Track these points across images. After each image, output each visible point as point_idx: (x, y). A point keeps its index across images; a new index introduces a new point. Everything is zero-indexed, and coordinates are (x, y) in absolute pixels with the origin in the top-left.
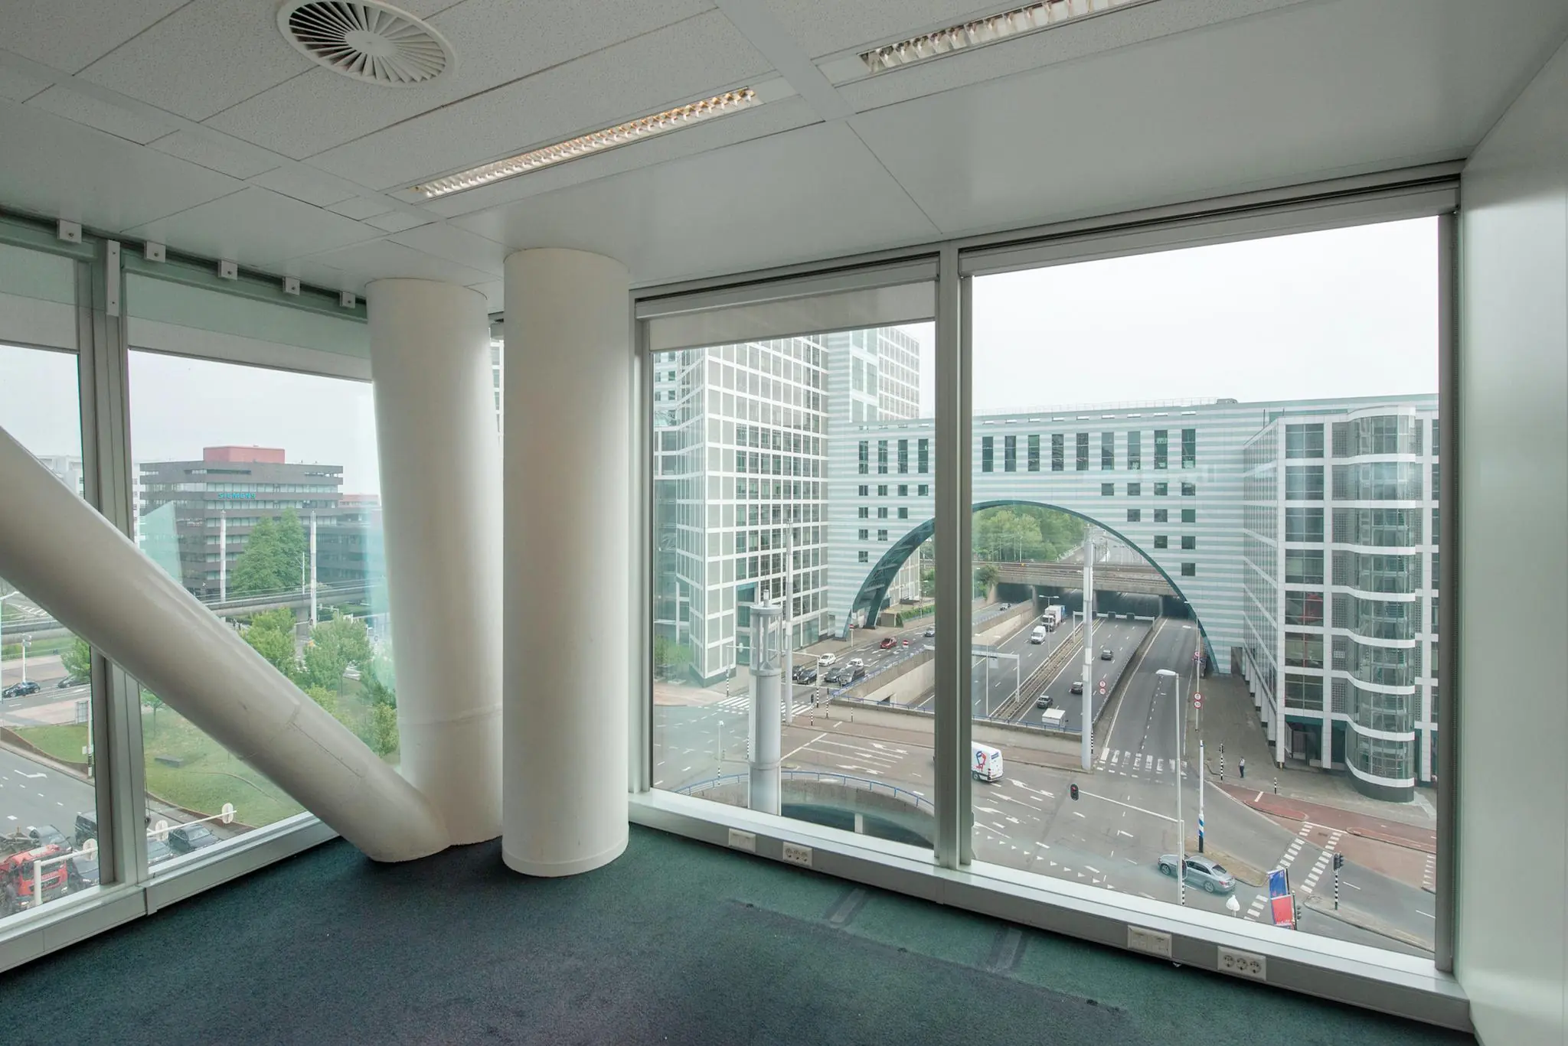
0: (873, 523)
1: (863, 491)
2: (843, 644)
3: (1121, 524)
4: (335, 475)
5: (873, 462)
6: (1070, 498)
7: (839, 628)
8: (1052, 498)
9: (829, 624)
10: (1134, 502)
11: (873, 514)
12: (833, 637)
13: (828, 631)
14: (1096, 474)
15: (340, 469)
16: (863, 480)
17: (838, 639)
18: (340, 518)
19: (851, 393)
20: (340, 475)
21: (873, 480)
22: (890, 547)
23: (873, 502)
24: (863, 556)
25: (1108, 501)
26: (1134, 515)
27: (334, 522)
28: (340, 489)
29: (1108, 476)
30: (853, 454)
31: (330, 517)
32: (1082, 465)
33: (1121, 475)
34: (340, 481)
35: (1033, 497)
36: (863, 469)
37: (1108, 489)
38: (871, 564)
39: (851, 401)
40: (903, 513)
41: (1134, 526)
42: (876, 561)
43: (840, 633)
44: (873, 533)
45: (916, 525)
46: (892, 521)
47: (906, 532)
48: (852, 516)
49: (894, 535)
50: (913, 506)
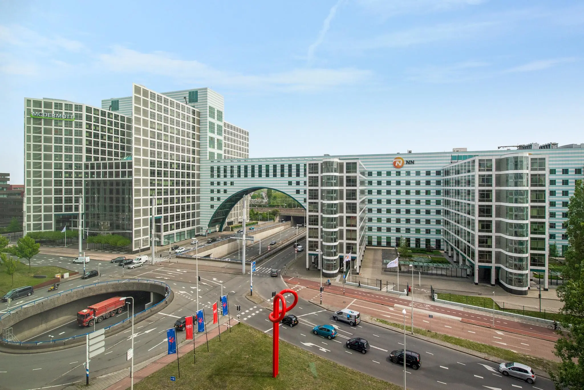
0: (215, 195)
1: (212, 184)
2: (204, 238)
3: (294, 195)
4: (6, 177)
5: (215, 173)
6: (278, 186)
7: (204, 232)
8: (273, 186)
9: (201, 231)
10: (298, 188)
11: (216, 192)
12: (202, 235)
13: (200, 233)
14: (286, 178)
15: (8, 175)
16: (212, 180)
17: (204, 236)
18: (8, 195)
19: (208, 149)
20: (8, 177)
21: (216, 180)
22: (221, 203)
23: (215, 187)
24: (212, 207)
25: (290, 187)
26: (298, 192)
27: (5, 196)
28: (8, 183)
29: (290, 179)
30: (209, 171)
31: (3, 194)
32: (282, 175)
33: (294, 179)
34: (9, 179)
35: (268, 186)
36: (212, 176)
37: (290, 183)
38: (215, 209)
39: (208, 152)
40: (225, 191)
41: (298, 195)
42: (217, 208)
43: (204, 234)
44: (215, 198)
45: (230, 195)
46: (222, 194)
47: (226, 198)
48: (208, 193)
49: (223, 199)
50: (229, 189)
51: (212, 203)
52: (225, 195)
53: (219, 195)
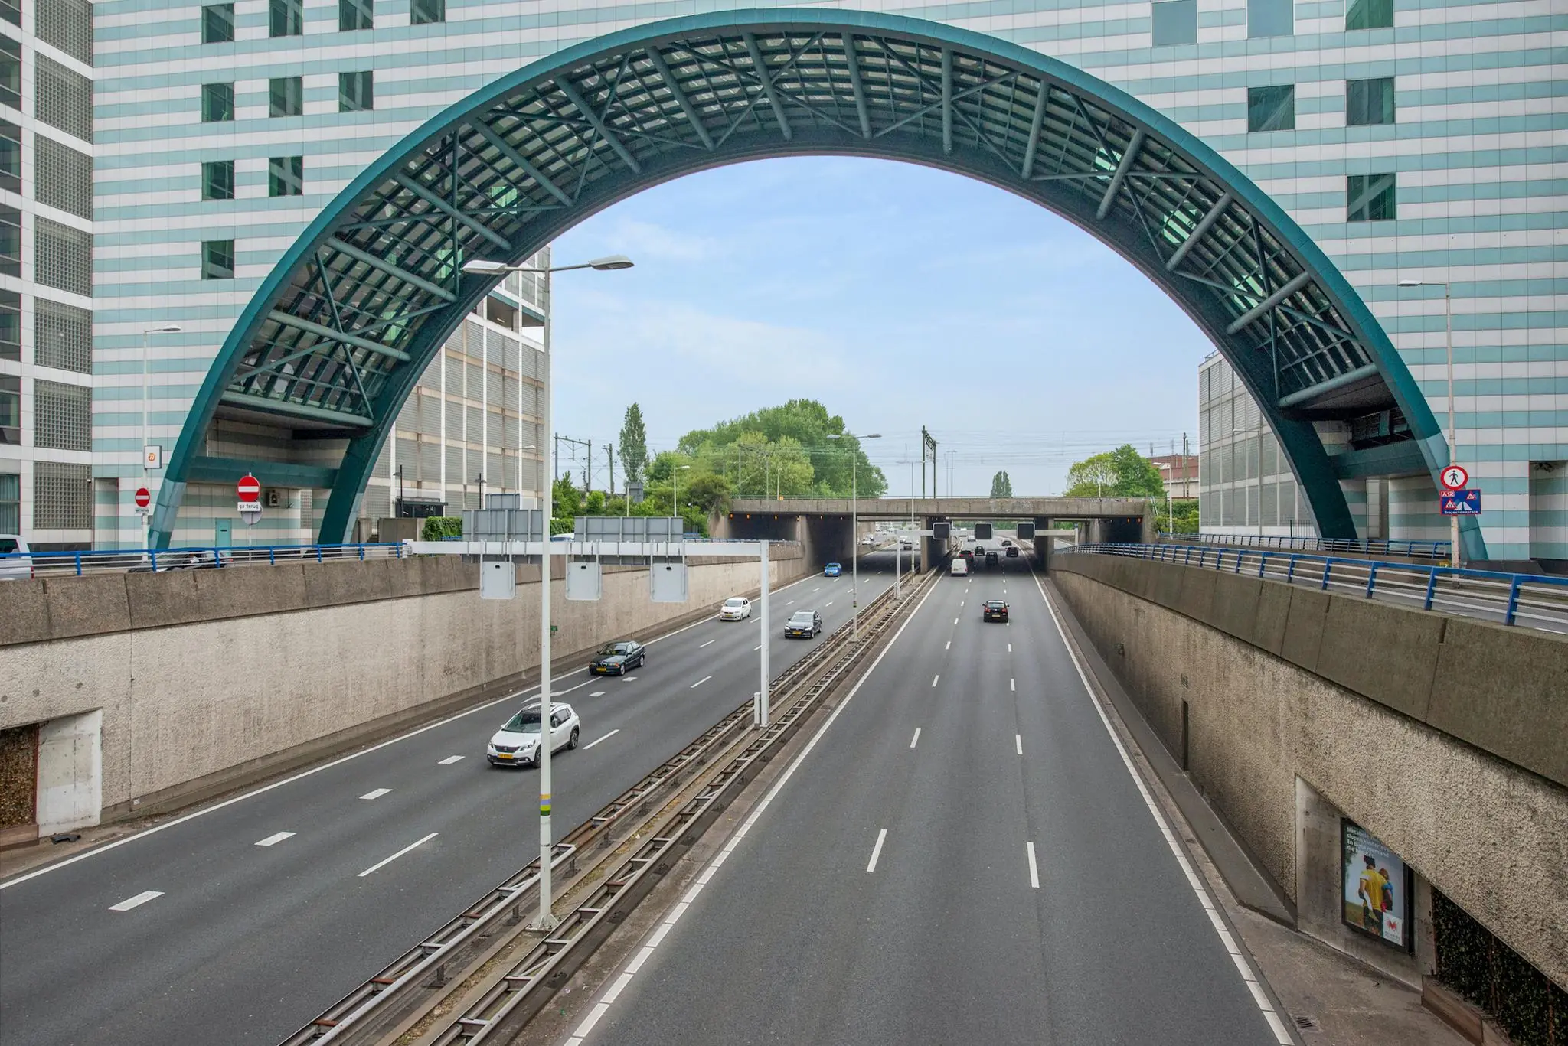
0: (252, 136)
11: (252, 104)
22: (312, 213)
24: (218, 256)
40: (355, 90)
42: (263, 270)
44: (252, 171)
45: (404, 129)
46: (321, 121)
47: (366, 159)
48: (176, 119)
49: (322, 174)
50: (395, 61)
51: (219, 219)
52: (358, 127)
53: (287, 136)
